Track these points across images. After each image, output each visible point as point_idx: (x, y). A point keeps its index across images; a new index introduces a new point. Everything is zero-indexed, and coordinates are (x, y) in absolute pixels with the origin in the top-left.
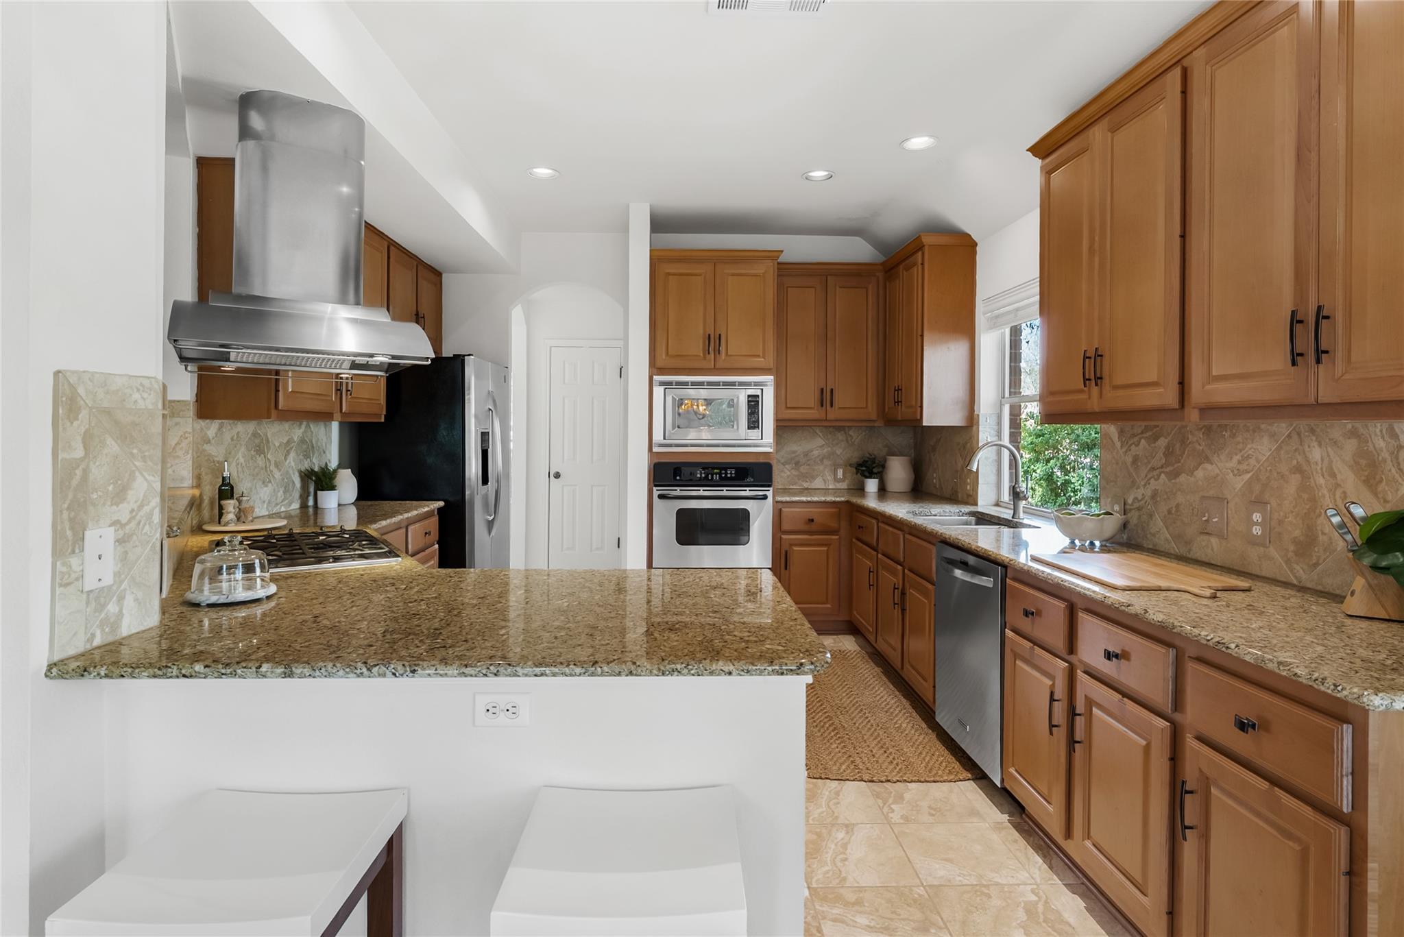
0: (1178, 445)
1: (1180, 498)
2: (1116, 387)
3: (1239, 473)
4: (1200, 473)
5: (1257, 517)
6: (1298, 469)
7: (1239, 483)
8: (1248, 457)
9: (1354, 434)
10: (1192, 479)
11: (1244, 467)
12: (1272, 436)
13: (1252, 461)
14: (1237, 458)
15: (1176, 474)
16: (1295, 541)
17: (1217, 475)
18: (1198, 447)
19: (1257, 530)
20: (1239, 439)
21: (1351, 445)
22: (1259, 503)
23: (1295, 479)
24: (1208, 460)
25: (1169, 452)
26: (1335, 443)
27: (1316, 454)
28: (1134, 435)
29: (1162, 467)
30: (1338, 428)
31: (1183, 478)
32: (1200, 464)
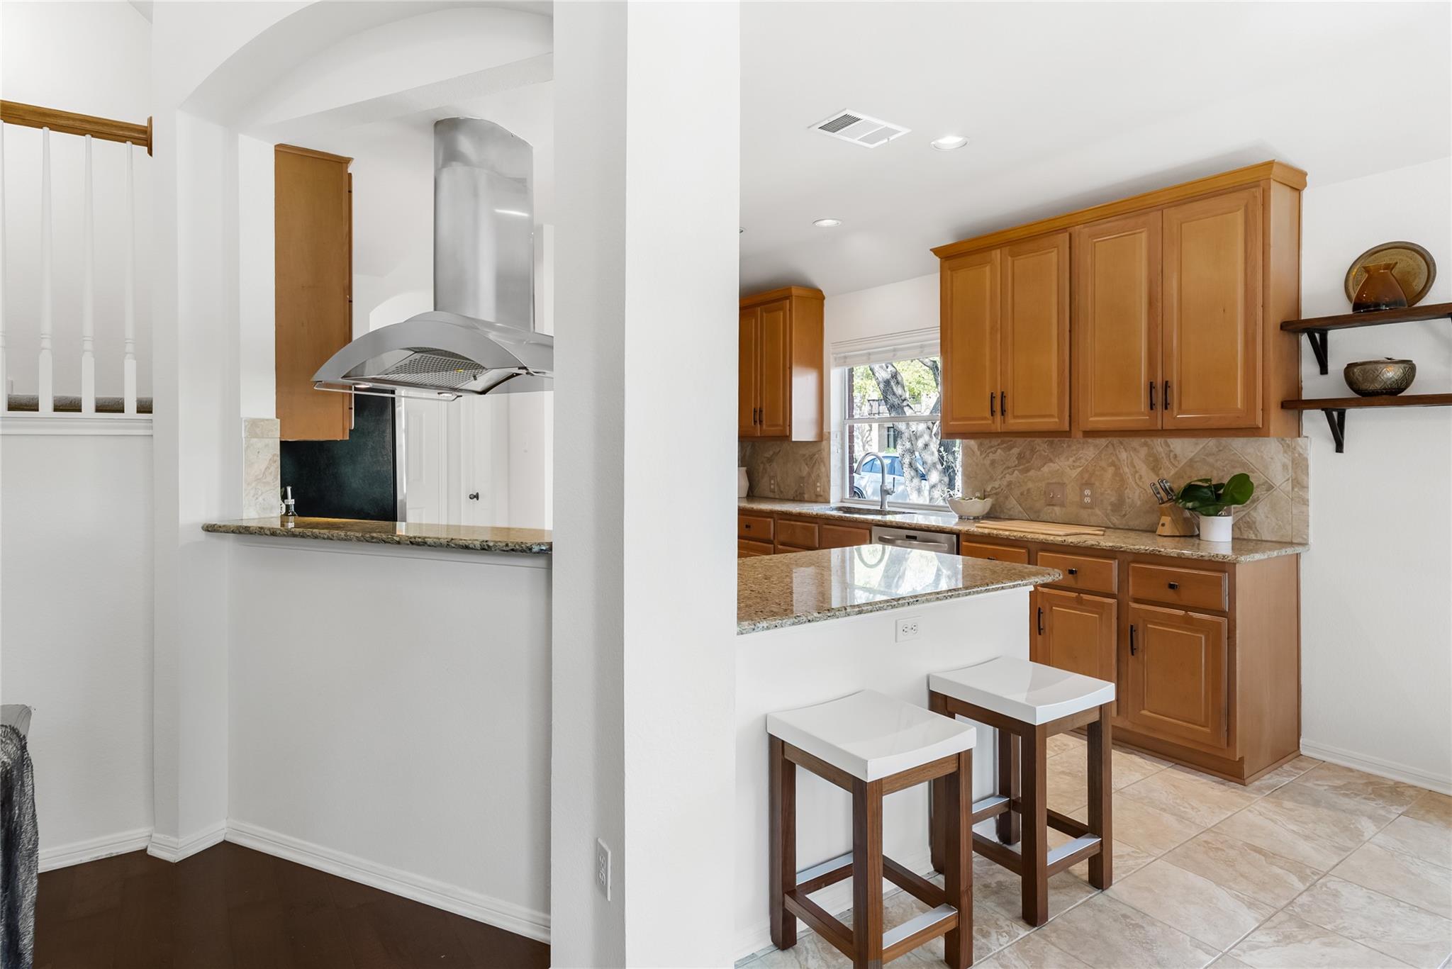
0: (1028, 453)
1: (1030, 485)
2: (1015, 417)
3: (1074, 468)
4: (1045, 469)
5: (1087, 492)
6: (1113, 464)
7: (1074, 473)
8: (1080, 458)
9: (1145, 444)
10: (1039, 473)
11: (1078, 464)
12: (1096, 446)
13: (1083, 461)
14: (1071, 459)
15: (1027, 470)
16: (1112, 504)
17: (1058, 470)
18: (1043, 453)
19: (1087, 500)
20: (1074, 448)
21: (1143, 451)
22: (1088, 484)
23: (1111, 470)
24: (1051, 461)
25: (1020, 457)
26: (1135, 450)
27: (1124, 455)
28: (991, 447)
29: (1016, 466)
30: (1135, 442)
31: (1032, 473)
32: (1045, 464)
